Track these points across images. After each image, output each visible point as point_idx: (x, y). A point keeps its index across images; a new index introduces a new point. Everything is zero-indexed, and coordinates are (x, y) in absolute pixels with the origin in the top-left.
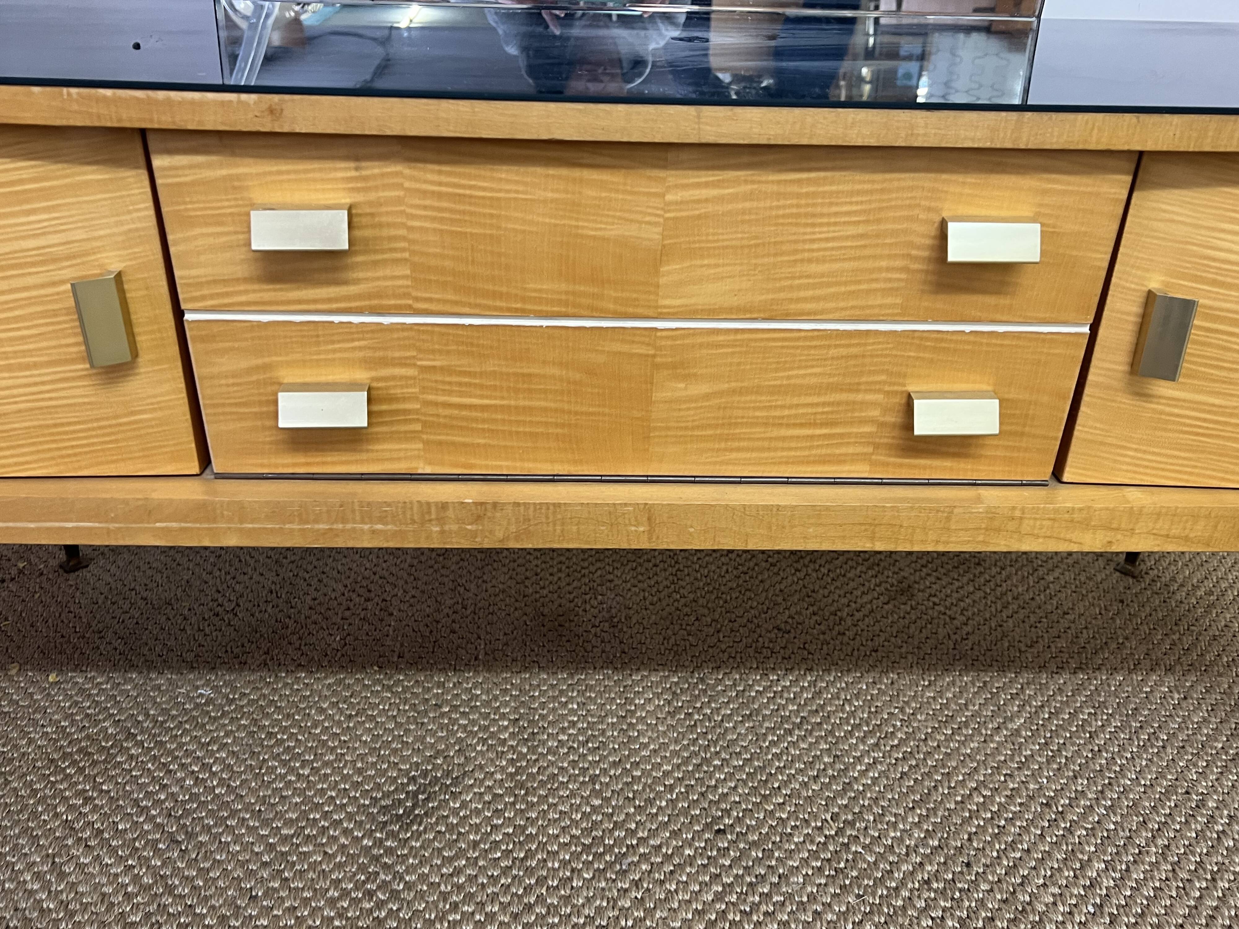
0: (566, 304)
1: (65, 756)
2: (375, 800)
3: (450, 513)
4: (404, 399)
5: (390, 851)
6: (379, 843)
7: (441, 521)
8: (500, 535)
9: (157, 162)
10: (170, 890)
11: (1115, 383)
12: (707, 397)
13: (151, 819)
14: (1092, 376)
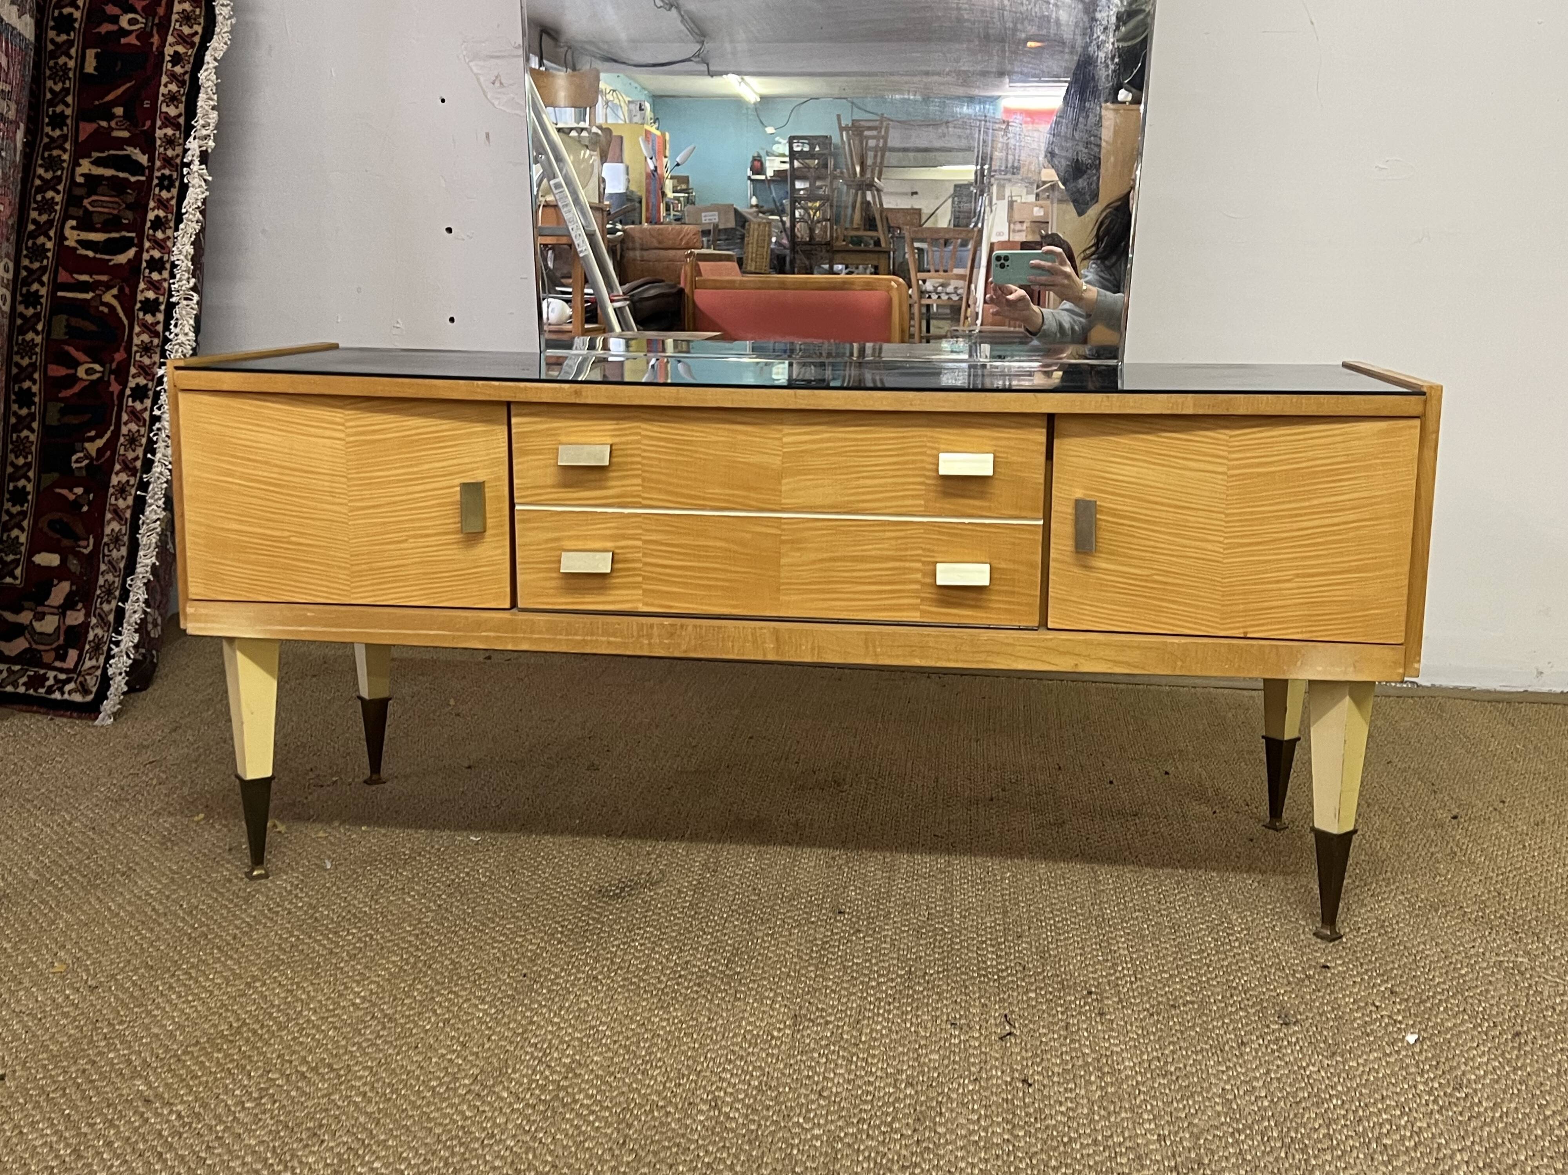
0: (728, 501)
2: (593, 888)
3: (655, 631)
4: (633, 561)
5: (600, 907)
6: (593, 904)
7: (649, 636)
8: (684, 647)
9: (514, 420)
11: (1068, 560)
14: (1053, 554)
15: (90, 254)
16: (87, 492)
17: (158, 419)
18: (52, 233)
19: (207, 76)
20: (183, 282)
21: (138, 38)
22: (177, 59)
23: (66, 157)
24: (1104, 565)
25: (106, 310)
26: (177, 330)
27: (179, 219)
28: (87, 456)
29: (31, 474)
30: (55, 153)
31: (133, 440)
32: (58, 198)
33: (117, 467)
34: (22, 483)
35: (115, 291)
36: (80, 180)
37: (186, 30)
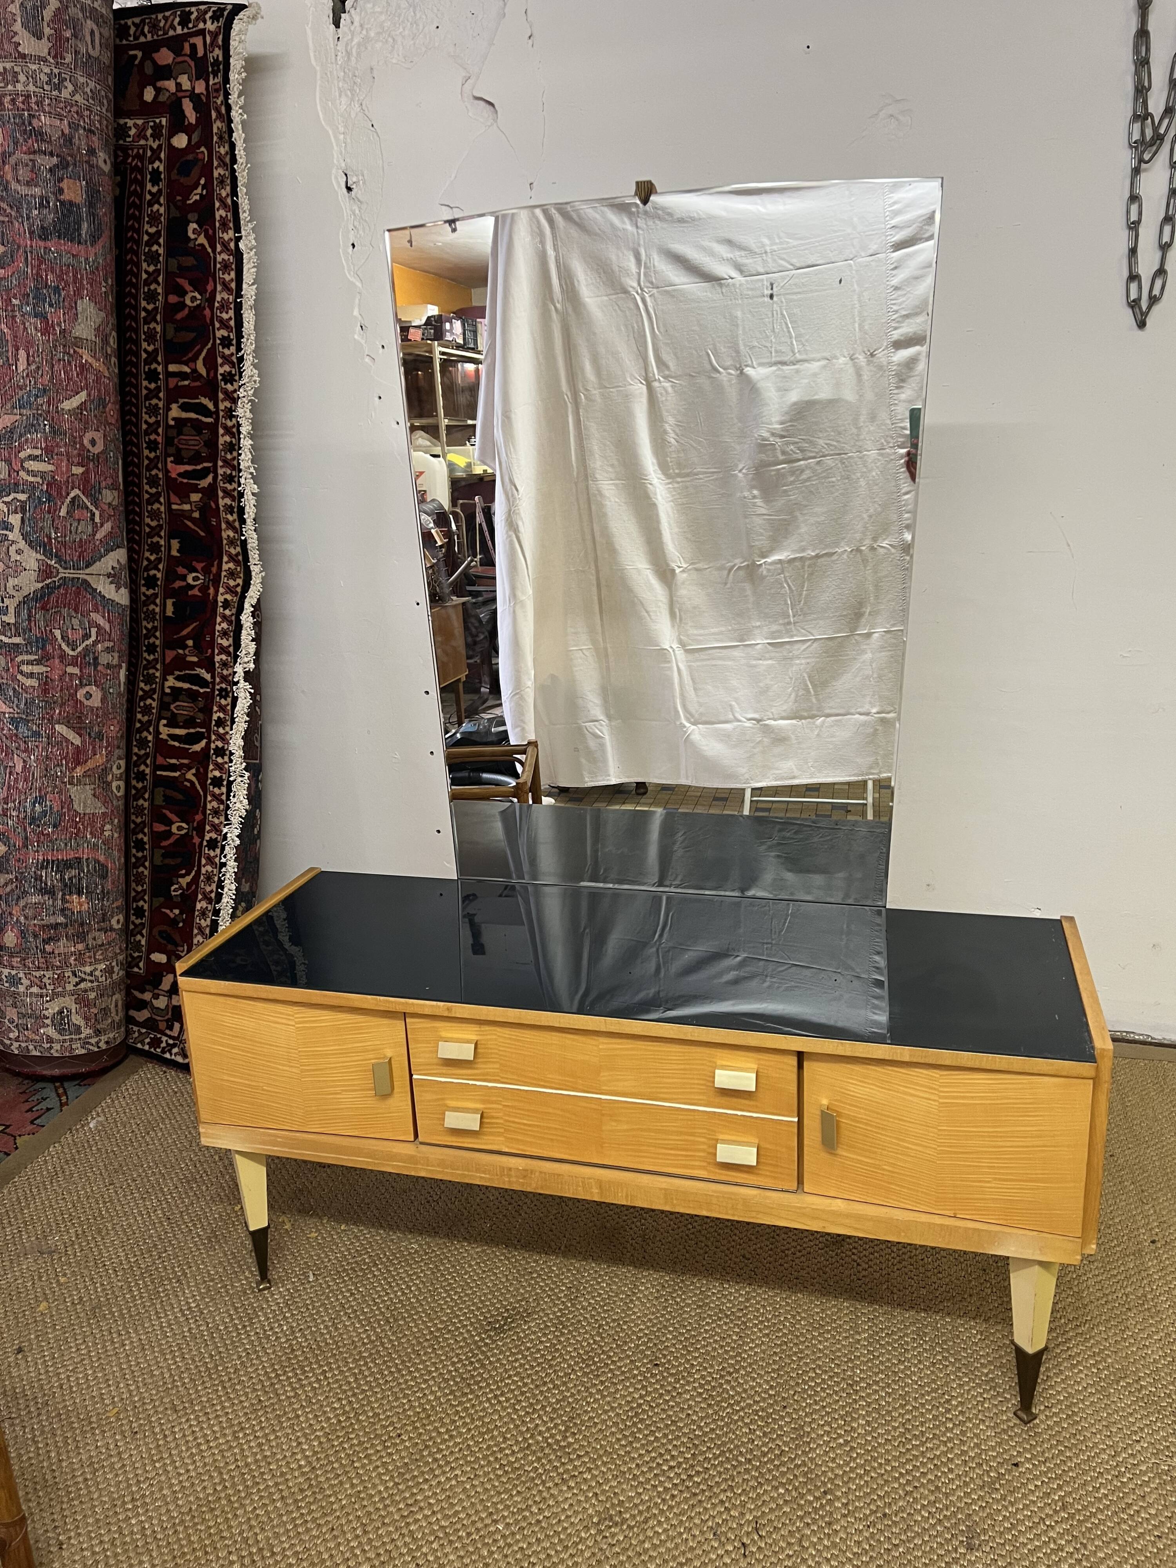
1: (345, 1270)
2: (486, 1318)
3: (513, 1173)
4: (495, 1118)
5: (486, 1344)
6: (482, 1340)
7: (509, 1176)
8: (533, 1185)
9: (409, 1023)
10: (382, 1344)
11: (818, 1147)
12: (627, 1130)
13: (379, 1309)
14: (806, 1142)
15: (177, 744)
16: (181, 913)
17: (224, 865)
18: (151, 729)
19: (246, 619)
20: (238, 765)
21: (199, 590)
22: (226, 604)
23: (158, 674)
24: (845, 1154)
25: (188, 784)
26: (235, 800)
27: (233, 722)
28: (181, 888)
29: (146, 898)
30: (151, 671)
31: (209, 878)
32: (154, 704)
33: (200, 897)
34: (141, 903)
35: (194, 771)
36: (168, 691)
37: (232, 583)
